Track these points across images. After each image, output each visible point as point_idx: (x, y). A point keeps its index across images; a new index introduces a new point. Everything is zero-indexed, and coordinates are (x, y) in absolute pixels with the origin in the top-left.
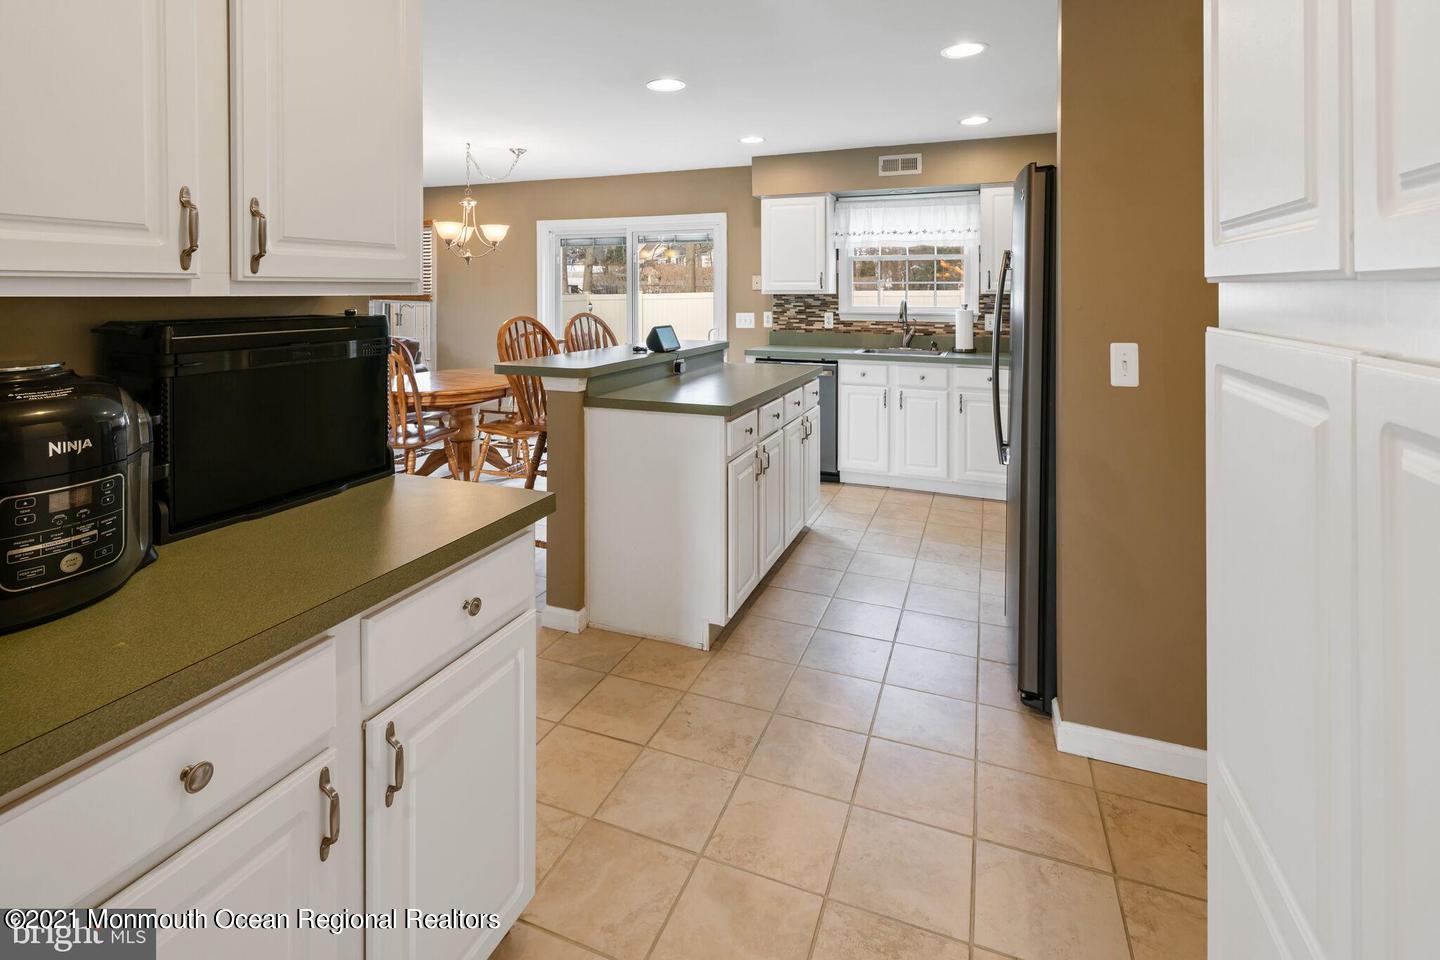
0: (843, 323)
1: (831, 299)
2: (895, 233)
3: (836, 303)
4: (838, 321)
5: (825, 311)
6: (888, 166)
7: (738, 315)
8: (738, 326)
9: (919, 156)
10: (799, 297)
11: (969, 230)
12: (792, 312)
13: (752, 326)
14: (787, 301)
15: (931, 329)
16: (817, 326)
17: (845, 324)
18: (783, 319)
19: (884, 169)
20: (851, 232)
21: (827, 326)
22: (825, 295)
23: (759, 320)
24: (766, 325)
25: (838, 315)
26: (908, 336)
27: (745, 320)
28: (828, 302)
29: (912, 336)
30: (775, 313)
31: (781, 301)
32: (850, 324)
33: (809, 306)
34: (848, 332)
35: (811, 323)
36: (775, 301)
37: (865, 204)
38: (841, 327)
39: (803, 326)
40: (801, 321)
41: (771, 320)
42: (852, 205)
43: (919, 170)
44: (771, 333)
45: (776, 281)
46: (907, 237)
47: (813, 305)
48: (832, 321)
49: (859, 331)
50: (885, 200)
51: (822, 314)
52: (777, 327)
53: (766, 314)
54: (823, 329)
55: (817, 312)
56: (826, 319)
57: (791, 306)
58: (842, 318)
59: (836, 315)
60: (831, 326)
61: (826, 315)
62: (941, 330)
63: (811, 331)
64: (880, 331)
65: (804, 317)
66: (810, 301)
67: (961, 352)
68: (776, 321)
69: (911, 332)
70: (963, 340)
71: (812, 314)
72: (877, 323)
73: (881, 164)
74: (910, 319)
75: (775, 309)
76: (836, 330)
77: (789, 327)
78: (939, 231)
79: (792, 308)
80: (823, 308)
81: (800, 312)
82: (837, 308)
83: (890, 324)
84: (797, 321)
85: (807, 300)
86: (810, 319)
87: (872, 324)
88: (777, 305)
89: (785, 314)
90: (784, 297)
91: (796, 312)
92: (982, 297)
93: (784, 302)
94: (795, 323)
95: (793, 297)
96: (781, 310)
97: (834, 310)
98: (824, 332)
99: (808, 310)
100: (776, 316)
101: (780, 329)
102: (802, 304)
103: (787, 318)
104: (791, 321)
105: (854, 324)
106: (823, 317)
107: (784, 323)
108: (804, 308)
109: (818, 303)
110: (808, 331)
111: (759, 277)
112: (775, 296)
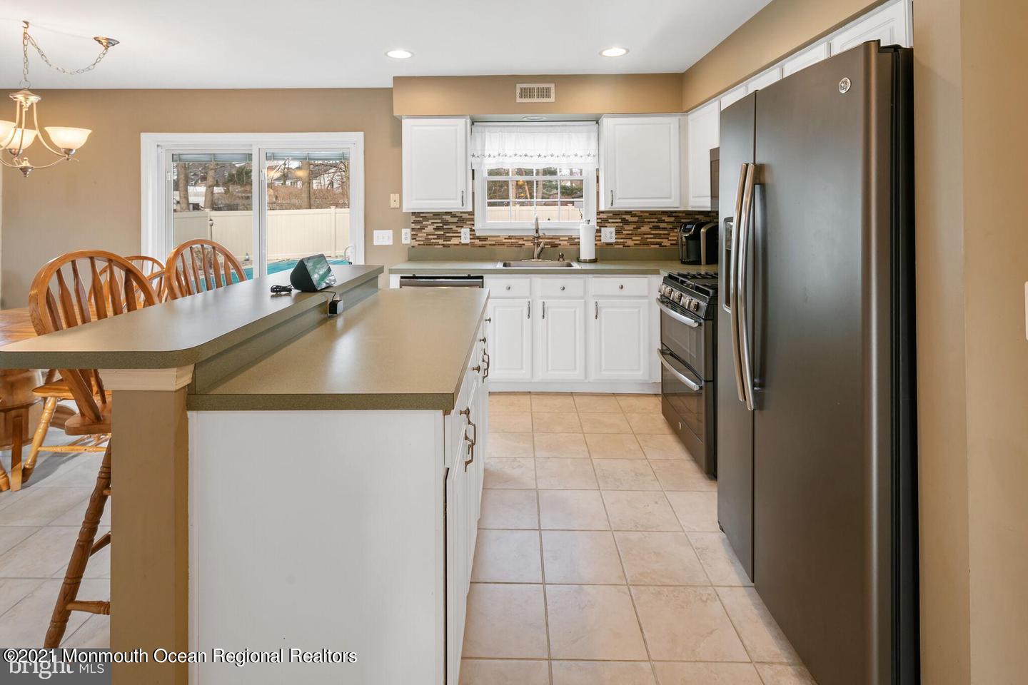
0: (479, 238)
1: (467, 216)
2: (526, 155)
3: (473, 220)
4: (474, 237)
5: (462, 227)
6: (526, 93)
7: (375, 232)
8: (375, 243)
9: (552, 86)
10: (436, 215)
11: (589, 155)
12: (430, 229)
13: (391, 243)
14: (426, 219)
15: (557, 242)
16: (454, 241)
17: (480, 238)
18: (422, 235)
19: (522, 96)
20: (487, 154)
21: (463, 241)
22: (461, 213)
23: (397, 237)
24: (404, 242)
25: (474, 230)
26: (539, 249)
27: (383, 237)
28: (464, 219)
29: (543, 248)
30: (413, 229)
31: (419, 218)
32: (485, 239)
33: (446, 223)
34: (483, 246)
35: (449, 239)
36: (413, 218)
37: (499, 129)
38: (477, 242)
39: (441, 241)
40: (439, 237)
41: (409, 236)
42: (487, 129)
43: (552, 99)
44: (409, 248)
45: (417, 199)
46: (536, 159)
47: (448, 222)
48: (468, 236)
49: (494, 245)
50: (518, 126)
51: (459, 230)
52: (416, 243)
53: (404, 231)
54: (460, 244)
55: (454, 228)
56: (462, 235)
57: (429, 223)
58: (478, 234)
59: (472, 230)
60: (468, 241)
61: (463, 230)
62: (565, 242)
63: (448, 246)
64: (512, 244)
65: (442, 233)
66: (448, 218)
67: (585, 262)
68: (414, 237)
69: (541, 245)
70: (587, 251)
71: (450, 230)
72: (510, 238)
73: (518, 91)
74: (541, 233)
75: (413, 226)
76: (472, 245)
77: (428, 243)
78: (564, 155)
79: (429, 225)
80: (459, 225)
81: (437, 229)
82: (473, 225)
83: (521, 238)
84: (435, 237)
85: (444, 217)
86: (447, 235)
87: (505, 239)
88: (415, 222)
89: (423, 231)
90: (422, 215)
91: (434, 229)
92: (599, 213)
93: (421, 219)
94: (434, 239)
95: (431, 215)
96: (419, 227)
97: (470, 227)
98: (461, 247)
99: (445, 227)
100: (414, 233)
101: (419, 245)
102: (439, 221)
103: (425, 235)
104: (430, 237)
105: (489, 238)
106: (460, 233)
107: (423, 239)
108: (441, 225)
109: (455, 220)
110: (445, 246)
111: (397, 195)
112: (413, 213)
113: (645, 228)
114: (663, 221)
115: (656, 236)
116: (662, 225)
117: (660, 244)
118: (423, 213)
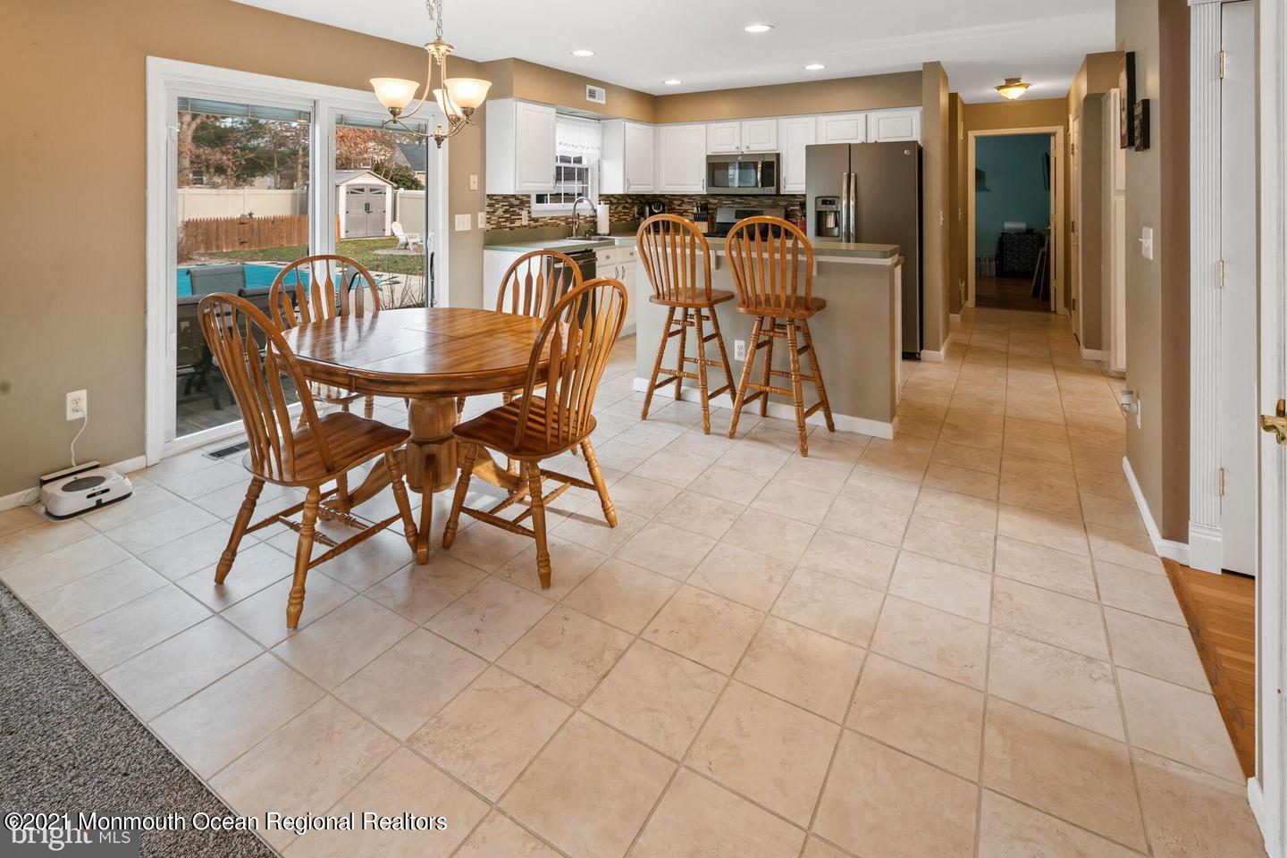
0: (533, 220)
1: (525, 199)
3: (531, 202)
4: (529, 219)
5: (523, 209)
7: (456, 216)
8: (457, 229)
10: (505, 197)
12: (500, 212)
13: (469, 228)
14: (497, 202)
16: (517, 224)
17: (536, 220)
18: (494, 219)
21: (523, 223)
22: (523, 195)
23: (474, 221)
24: (480, 226)
25: (531, 212)
27: (463, 222)
28: (524, 202)
30: (488, 213)
33: (512, 206)
34: (536, 227)
35: (513, 221)
36: (487, 201)
38: (531, 223)
39: (508, 224)
40: (506, 220)
41: (484, 220)
44: (485, 233)
45: (525, 182)
46: (578, 150)
48: (526, 219)
49: (541, 226)
51: (520, 212)
52: (489, 227)
53: (480, 214)
54: (521, 226)
55: (517, 210)
56: (523, 217)
57: (500, 206)
58: (534, 216)
59: (529, 213)
60: (526, 223)
61: (523, 213)
63: (513, 229)
64: (554, 224)
65: (509, 215)
66: (512, 200)
68: (488, 221)
71: (514, 213)
72: (552, 218)
75: (488, 209)
76: (527, 226)
77: (499, 226)
79: (500, 208)
80: (521, 207)
81: (505, 212)
82: (530, 207)
83: (558, 218)
84: (504, 220)
85: (510, 199)
86: (513, 217)
87: (550, 219)
88: (489, 205)
89: (495, 214)
90: (494, 197)
92: (600, 195)
93: (493, 202)
94: (502, 222)
95: (502, 198)
96: (492, 210)
97: (528, 209)
98: (522, 229)
99: (512, 209)
100: (488, 216)
101: (493, 228)
102: (507, 204)
103: (497, 218)
104: (500, 220)
105: (540, 220)
106: (521, 215)
107: (495, 222)
108: (508, 207)
109: (517, 202)
110: (511, 228)
111: (476, 176)
112: (488, 195)
113: (620, 208)
114: (626, 202)
115: (625, 214)
116: (627, 205)
117: (625, 220)
118: (495, 195)
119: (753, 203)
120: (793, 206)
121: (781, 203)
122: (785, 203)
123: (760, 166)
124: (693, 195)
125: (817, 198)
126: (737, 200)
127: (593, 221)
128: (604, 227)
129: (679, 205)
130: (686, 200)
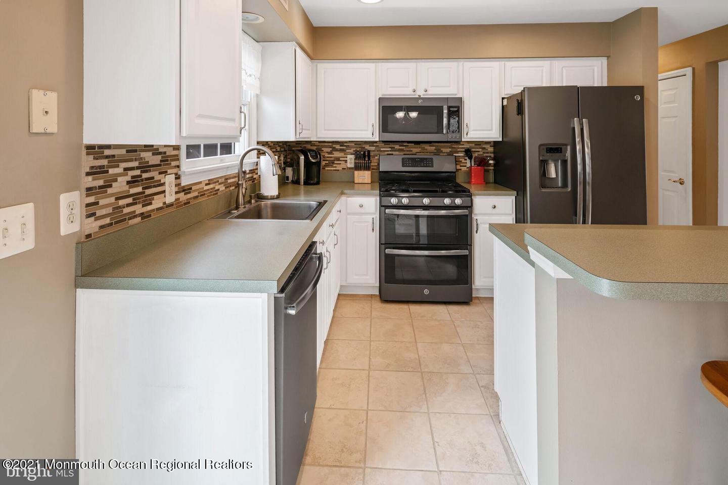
0: (184, 190)
1: (171, 152)
3: (178, 157)
4: (178, 188)
5: (166, 173)
10: (132, 150)
12: (120, 185)
13: (29, 245)
14: (114, 161)
16: (157, 203)
17: (187, 190)
18: (107, 203)
21: (168, 200)
22: (166, 146)
24: (67, 227)
25: (180, 177)
28: (169, 157)
30: (88, 190)
31: (102, 161)
32: (189, 190)
33: (145, 167)
34: (189, 204)
35: (149, 200)
36: (88, 162)
39: (139, 209)
40: (135, 199)
41: (79, 210)
47: (149, 166)
48: (173, 189)
49: (197, 197)
51: (162, 179)
52: (92, 226)
53: (65, 199)
54: (163, 206)
55: (157, 176)
56: (167, 188)
57: (119, 170)
58: (185, 182)
59: (178, 177)
60: (173, 198)
61: (167, 179)
63: (149, 215)
64: (211, 192)
65: (140, 189)
66: (147, 156)
68: (90, 211)
71: (151, 183)
75: (90, 182)
76: (177, 204)
77: (119, 218)
79: (120, 175)
80: (163, 168)
81: (133, 182)
82: (178, 167)
84: (130, 200)
85: (143, 155)
86: (148, 192)
87: (207, 185)
88: (94, 172)
89: (110, 191)
90: (107, 152)
91: (128, 183)
92: (258, 143)
93: (105, 162)
94: (128, 205)
95: (123, 151)
96: (101, 183)
97: (175, 171)
99: (145, 176)
100: (92, 199)
101: (101, 227)
102: (135, 164)
103: (112, 200)
104: (122, 202)
105: (194, 188)
106: (163, 184)
107: (109, 210)
108: (137, 172)
109: (157, 160)
110: (143, 216)
111: (53, 97)
112: (90, 148)
118: (108, 147)
119: (415, 150)
120: (457, 152)
121: (444, 150)
122: (449, 150)
123: (445, 111)
124: (346, 142)
125: (540, 145)
126: (397, 147)
127: (254, 180)
128: (270, 186)
129: (329, 153)
130: (338, 147)
